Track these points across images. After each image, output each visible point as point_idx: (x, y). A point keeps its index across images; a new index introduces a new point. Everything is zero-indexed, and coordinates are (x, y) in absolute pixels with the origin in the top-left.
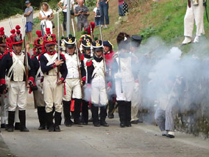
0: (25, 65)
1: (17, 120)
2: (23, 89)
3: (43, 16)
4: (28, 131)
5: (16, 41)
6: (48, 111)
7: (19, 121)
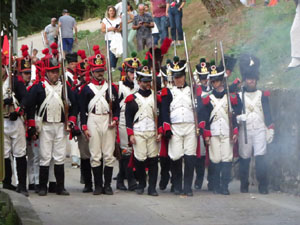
0: (63, 98)
1: (52, 178)
2: (61, 134)
3: (108, 26)
4: (68, 194)
5: (51, 65)
6: (94, 165)
7: (55, 180)
